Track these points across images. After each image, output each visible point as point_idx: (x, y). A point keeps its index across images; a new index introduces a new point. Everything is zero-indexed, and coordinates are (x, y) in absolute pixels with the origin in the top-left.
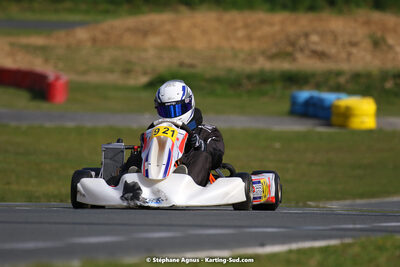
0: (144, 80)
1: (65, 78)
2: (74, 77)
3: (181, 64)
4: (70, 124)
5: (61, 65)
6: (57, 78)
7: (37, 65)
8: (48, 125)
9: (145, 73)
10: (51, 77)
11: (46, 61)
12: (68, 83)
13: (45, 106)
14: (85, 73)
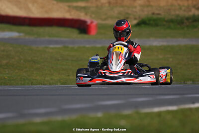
0: (135, 22)
1: (95, 22)
2: (100, 22)
3: (153, 14)
4: (99, 46)
5: (93, 16)
6: (92, 22)
7: (82, 16)
8: (87, 46)
9: (135, 19)
10: (89, 22)
11: (86, 14)
12: (97, 25)
13: (86, 36)
14: (105, 19)
